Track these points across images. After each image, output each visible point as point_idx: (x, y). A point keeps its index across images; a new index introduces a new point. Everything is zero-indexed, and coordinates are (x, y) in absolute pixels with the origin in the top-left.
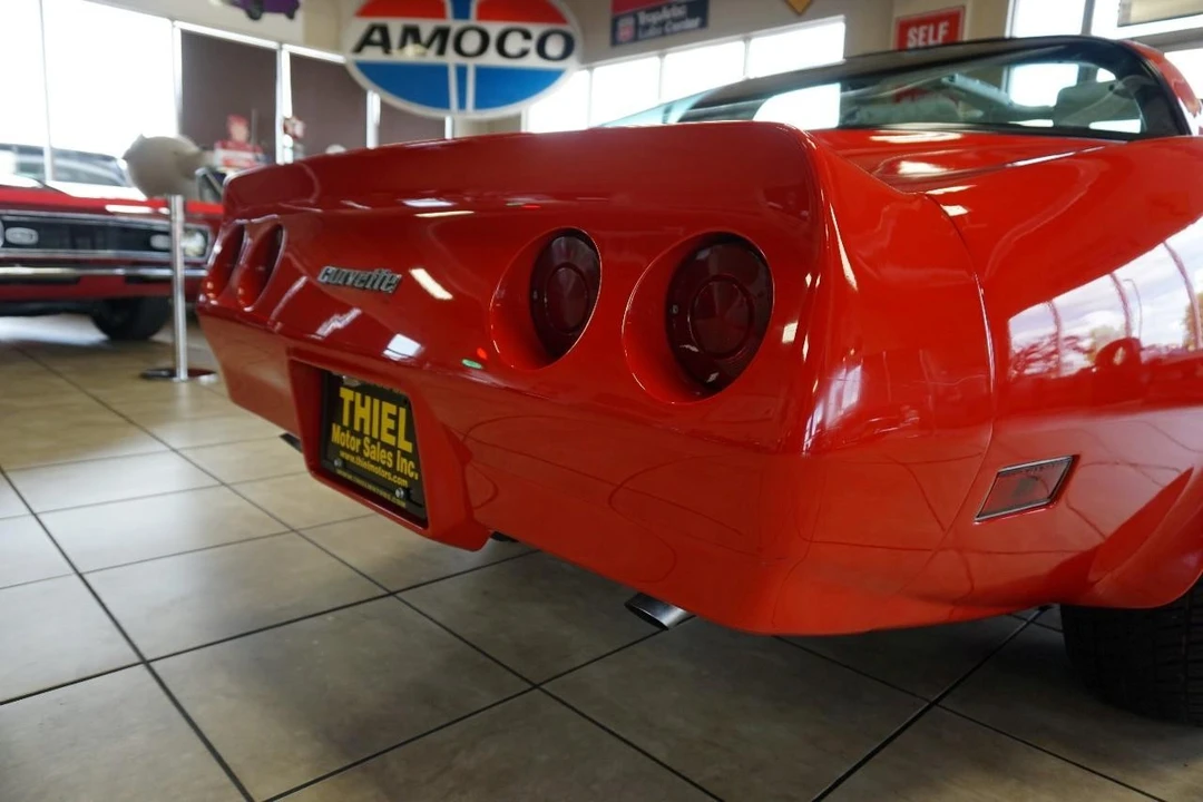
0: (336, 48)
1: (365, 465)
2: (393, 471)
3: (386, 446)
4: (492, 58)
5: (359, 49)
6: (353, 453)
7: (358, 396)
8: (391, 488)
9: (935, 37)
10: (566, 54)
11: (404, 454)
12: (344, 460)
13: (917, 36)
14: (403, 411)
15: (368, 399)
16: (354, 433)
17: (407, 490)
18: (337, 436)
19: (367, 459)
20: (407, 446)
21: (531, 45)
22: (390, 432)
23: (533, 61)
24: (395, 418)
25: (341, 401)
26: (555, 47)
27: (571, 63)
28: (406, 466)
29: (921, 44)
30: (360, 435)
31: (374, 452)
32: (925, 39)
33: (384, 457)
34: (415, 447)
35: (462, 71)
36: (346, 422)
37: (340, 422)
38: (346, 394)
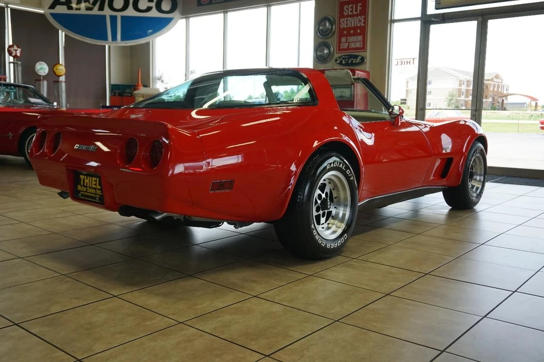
0: (40, 6)
1: (88, 194)
2: (96, 194)
3: (93, 188)
4: (130, 12)
5: (52, 7)
6: (85, 192)
7: (86, 177)
8: (95, 198)
9: (356, 10)
10: (172, 10)
11: (99, 189)
12: (82, 194)
13: (348, 9)
14: (98, 179)
15: (88, 177)
16: (84, 186)
17: (99, 198)
18: (79, 188)
19: (89, 192)
20: (99, 187)
21: (153, 4)
22: (95, 185)
23: (154, 13)
24: (96, 181)
25: (81, 179)
26: (166, 6)
27: (175, 14)
28: (99, 192)
29: (350, 13)
30: (86, 187)
31: (90, 190)
32: (352, 11)
33: (93, 191)
34: (101, 187)
35: (114, 19)
36: (82, 184)
37: (80, 184)
38: (82, 177)
